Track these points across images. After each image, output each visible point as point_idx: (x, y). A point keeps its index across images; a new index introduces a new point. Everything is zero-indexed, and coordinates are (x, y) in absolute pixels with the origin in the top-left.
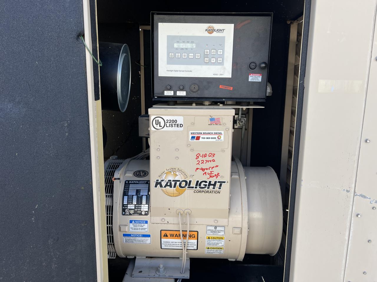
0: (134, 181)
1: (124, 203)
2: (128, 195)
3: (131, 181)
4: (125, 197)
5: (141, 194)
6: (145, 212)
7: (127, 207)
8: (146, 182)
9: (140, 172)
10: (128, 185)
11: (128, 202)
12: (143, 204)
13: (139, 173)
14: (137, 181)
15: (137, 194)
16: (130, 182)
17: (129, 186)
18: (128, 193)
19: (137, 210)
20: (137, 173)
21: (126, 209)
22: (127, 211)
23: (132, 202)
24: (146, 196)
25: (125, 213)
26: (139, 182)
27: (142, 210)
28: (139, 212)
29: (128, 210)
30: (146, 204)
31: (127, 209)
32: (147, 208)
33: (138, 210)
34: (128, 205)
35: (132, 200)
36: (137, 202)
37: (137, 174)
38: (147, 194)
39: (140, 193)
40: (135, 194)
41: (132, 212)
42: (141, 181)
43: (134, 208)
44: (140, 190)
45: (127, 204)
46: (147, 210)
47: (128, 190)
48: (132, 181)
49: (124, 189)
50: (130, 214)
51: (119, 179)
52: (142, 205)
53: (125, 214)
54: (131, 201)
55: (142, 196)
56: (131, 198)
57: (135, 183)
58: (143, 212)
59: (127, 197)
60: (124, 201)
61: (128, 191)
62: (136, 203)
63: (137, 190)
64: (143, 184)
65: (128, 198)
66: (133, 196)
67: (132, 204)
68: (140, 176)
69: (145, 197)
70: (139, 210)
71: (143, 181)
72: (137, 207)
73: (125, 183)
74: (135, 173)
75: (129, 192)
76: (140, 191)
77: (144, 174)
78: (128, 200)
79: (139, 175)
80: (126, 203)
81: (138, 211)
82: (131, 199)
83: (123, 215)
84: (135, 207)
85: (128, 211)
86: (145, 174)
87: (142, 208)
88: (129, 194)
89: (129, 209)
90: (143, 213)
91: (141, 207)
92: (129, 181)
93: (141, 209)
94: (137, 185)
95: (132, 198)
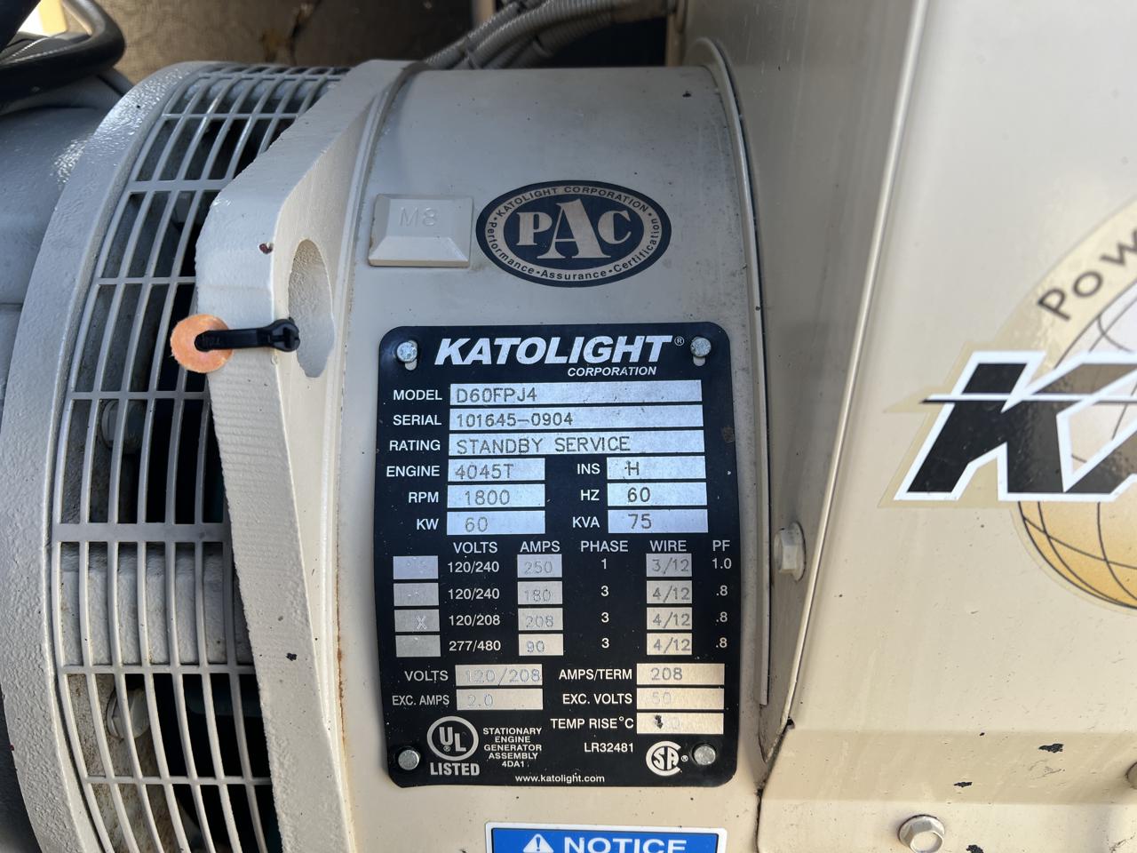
0: (505, 343)
1: (406, 648)
2: (439, 544)
3: (454, 333)
4: (403, 566)
5: (619, 523)
6: (689, 743)
7: (450, 688)
8: (658, 341)
9: (550, 205)
10: (428, 395)
11: (447, 632)
12: (651, 651)
13: (546, 222)
14: (546, 332)
15: (559, 529)
16: (447, 351)
17: (442, 409)
18: (440, 510)
19: (577, 723)
20: (526, 219)
21: (440, 710)
22: (452, 738)
23: (509, 632)
24: (693, 542)
25: (427, 757)
26: (564, 350)
27: (645, 725)
28: (607, 748)
29: (458, 728)
30: (702, 652)
31: (452, 709)
32: (716, 699)
33: (593, 722)
34: (459, 669)
35: (508, 606)
36: (567, 632)
37: (526, 238)
38: (698, 522)
39: (601, 509)
40: (536, 523)
41: (515, 747)
42: (589, 331)
43: (533, 701)
44: (601, 459)
45: (448, 661)
46: (714, 725)
47: (432, 471)
48: (474, 333)
49: (384, 457)
50: (494, 774)
51: (280, 336)
52: (645, 672)
53: (424, 764)
54: (496, 620)
55: (640, 544)
56: (486, 580)
57: (514, 372)
58: (656, 749)
59: (427, 565)
60: (402, 621)
61: (441, 484)
62: (554, 646)
63: (550, 460)
64: (626, 371)
65: (446, 580)
66: (510, 546)
67: (510, 655)
68: (570, 258)
69: (682, 563)
70: (610, 724)
71: (614, 331)
72: (573, 686)
73: (390, 376)
74: (499, 221)
75: (456, 496)
76: (601, 482)
77: (608, 235)
78: (447, 607)
79: (552, 254)
80: (431, 648)
81: (587, 734)
82: (492, 594)
83: (402, 778)
84: (552, 687)
85: (467, 741)
86: (630, 229)
87: (644, 699)
88: (456, 525)
89: (480, 718)
90: (662, 759)
91: (631, 686)
92: (428, 338)
93: (632, 711)
94: (548, 391)
95: (508, 580)
